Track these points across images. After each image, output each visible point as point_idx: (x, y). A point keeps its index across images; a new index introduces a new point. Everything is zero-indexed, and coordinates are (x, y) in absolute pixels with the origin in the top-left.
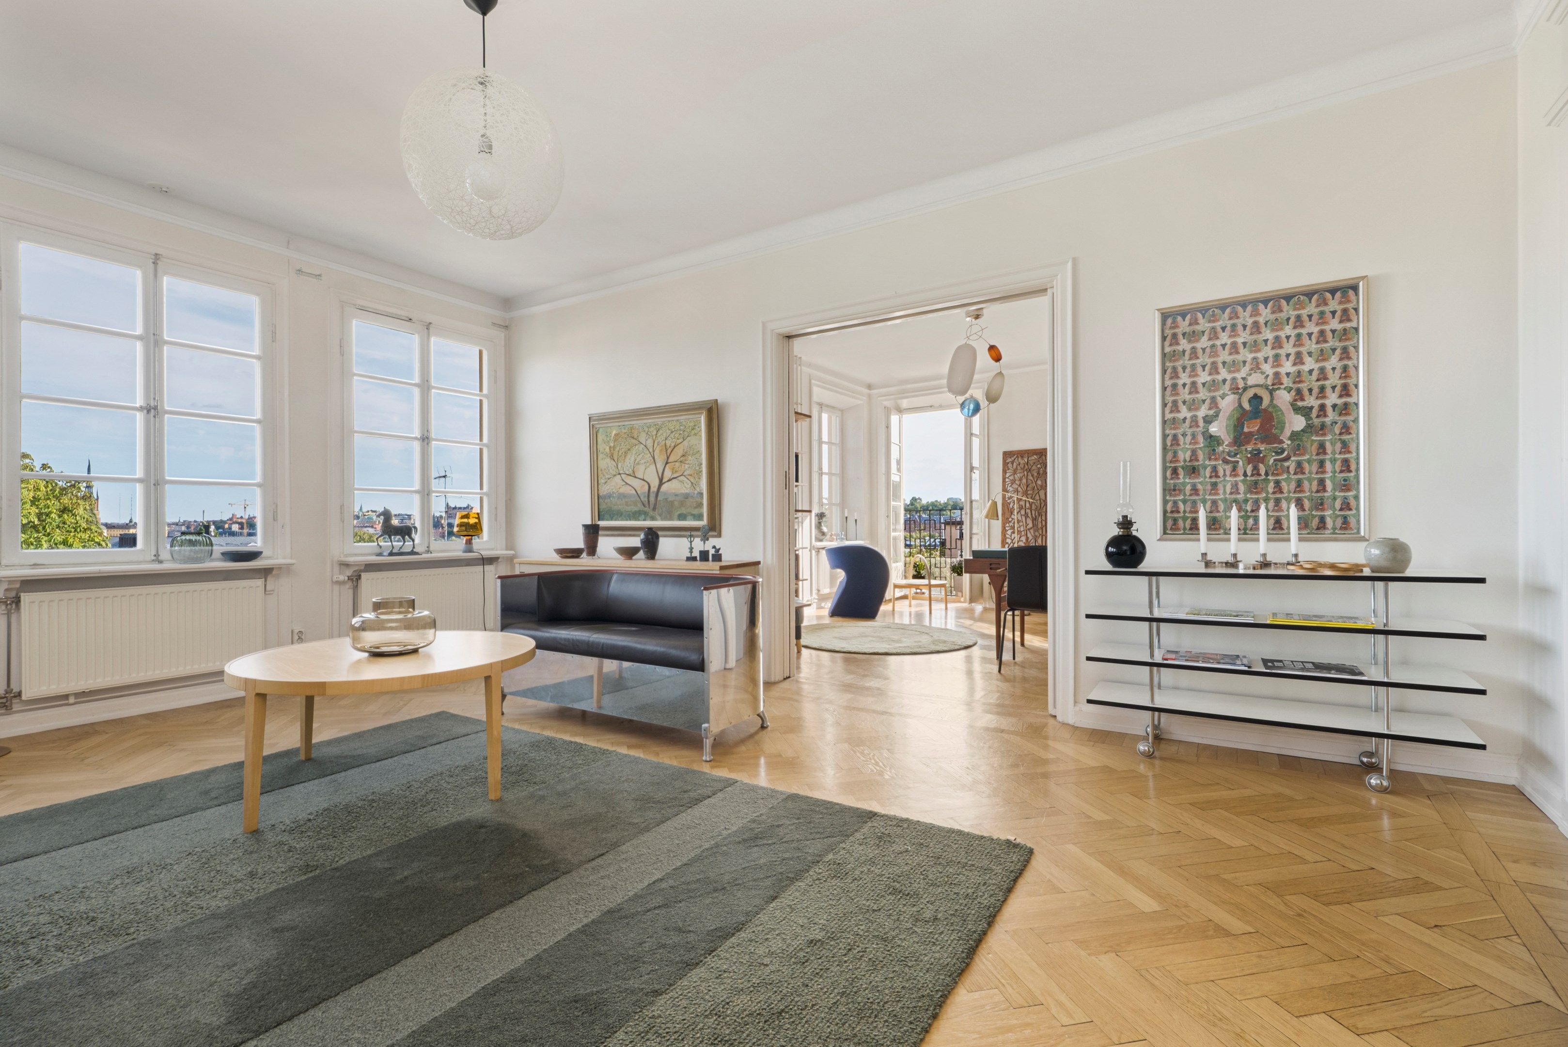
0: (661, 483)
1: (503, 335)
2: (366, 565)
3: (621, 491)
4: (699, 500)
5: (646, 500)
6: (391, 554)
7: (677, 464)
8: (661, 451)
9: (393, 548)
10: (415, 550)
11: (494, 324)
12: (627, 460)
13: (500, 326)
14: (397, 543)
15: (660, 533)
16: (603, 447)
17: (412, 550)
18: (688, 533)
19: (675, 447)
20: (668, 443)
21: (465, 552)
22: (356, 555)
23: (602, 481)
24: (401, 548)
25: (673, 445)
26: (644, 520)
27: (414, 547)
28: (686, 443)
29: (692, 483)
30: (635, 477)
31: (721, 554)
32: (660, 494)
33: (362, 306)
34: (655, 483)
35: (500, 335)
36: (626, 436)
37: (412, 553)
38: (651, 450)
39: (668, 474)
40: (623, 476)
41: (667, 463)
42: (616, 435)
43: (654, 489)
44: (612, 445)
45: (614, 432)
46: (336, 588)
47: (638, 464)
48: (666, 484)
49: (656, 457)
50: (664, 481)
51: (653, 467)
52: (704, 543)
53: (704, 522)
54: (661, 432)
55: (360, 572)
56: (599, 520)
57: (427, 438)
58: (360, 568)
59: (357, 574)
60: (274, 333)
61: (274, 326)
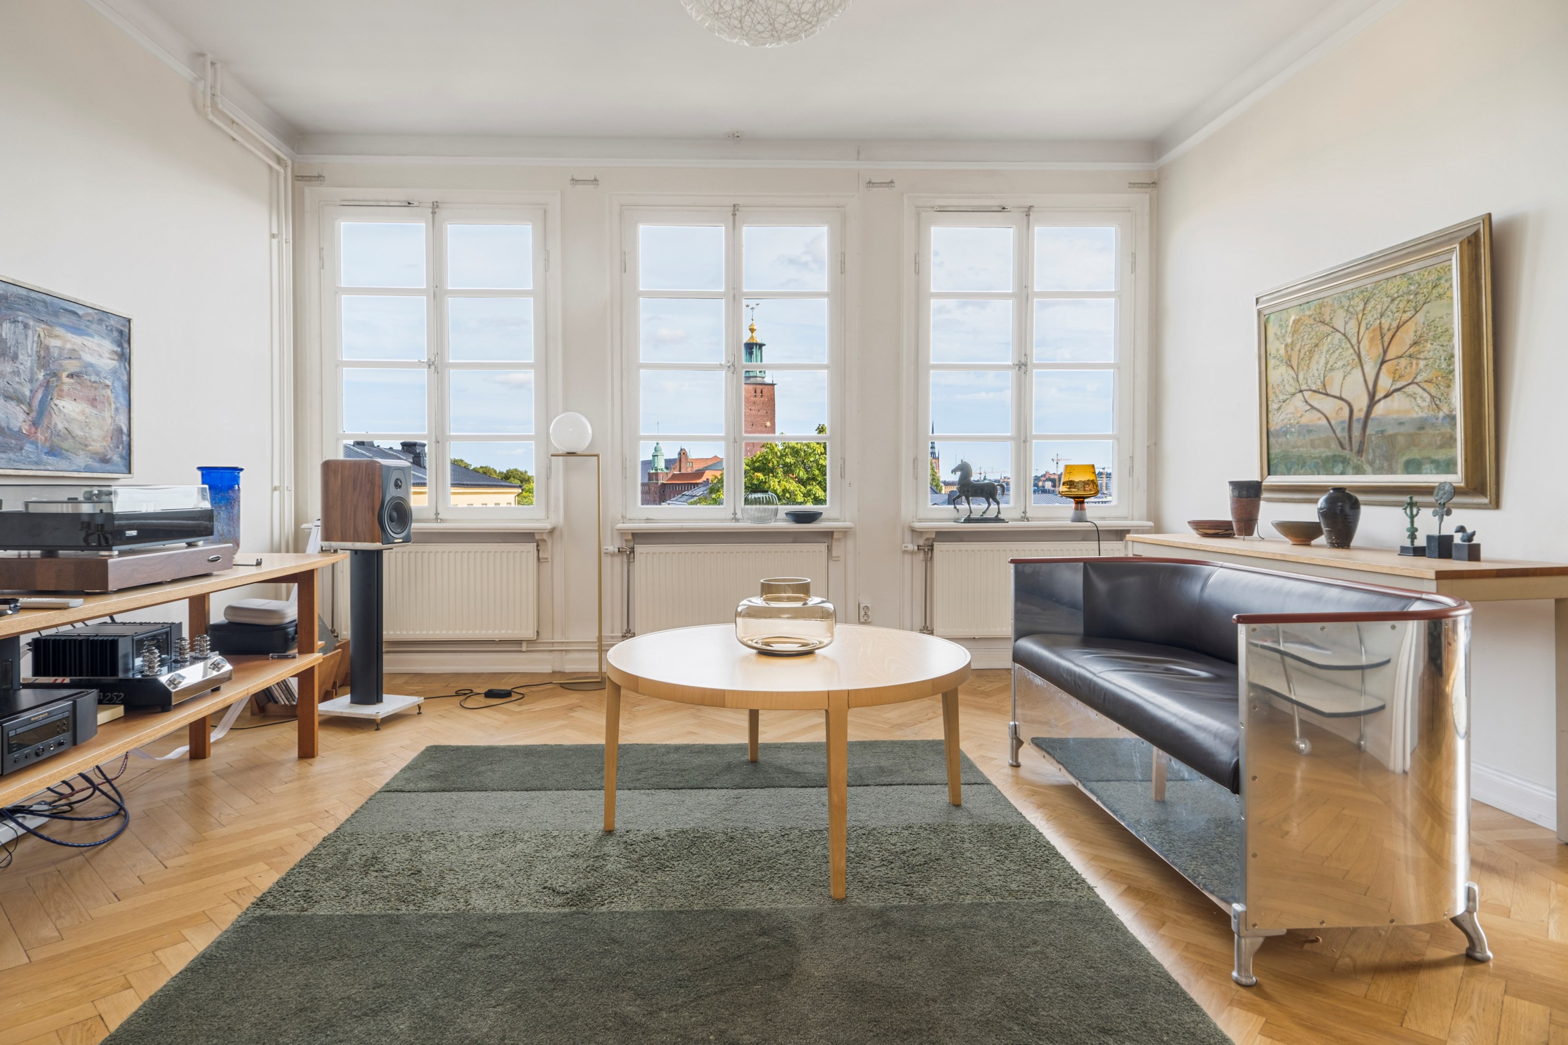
0: (1373, 402)
1: (1147, 196)
2: (937, 532)
3: (1304, 421)
4: (1447, 429)
5: (1346, 435)
6: (969, 520)
7: (1403, 362)
8: (1372, 340)
9: (971, 512)
10: (1000, 516)
11: (1133, 185)
12: (1314, 365)
13: (1142, 185)
14: (979, 506)
15: (1361, 498)
16: (1276, 347)
17: (997, 516)
18: (1406, 499)
19: (1398, 328)
20: (1386, 322)
21: (1074, 520)
22: (932, 520)
23: (1273, 406)
24: (984, 513)
25: (1395, 325)
26: (1343, 473)
27: (999, 512)
28: (1420, 317)
29: (1432, 397)
30: (1327, 395)
31: (1478, 546)
32: (1370, 422)
33: (942, 207)
34: (1361, 403)
35: (1141, 200)
36: (1312, 322)
37: (997, 520)
38: (1354, 341)
39: (1385, 383)
40: (1307, 394)
41: (1383, 362)
42: (1296, 322)
43: (1359, 414)
44: (1289, 340)
45: (1293, 318)
46: (908, 557)
47: (1332, 369)
48: (1382, 402)
49: (1363, 353)
50: (1377, 398)
51: (1357, 372)
52: (1441, 520)
53: (1457, 478)
54: (1372, 303)
55: (934, 540)
56: (1269, 474)
57: (1025, 365)
58: (934, 536)
59: (930, 543)
60: (843, 263)
61: (843, 254)
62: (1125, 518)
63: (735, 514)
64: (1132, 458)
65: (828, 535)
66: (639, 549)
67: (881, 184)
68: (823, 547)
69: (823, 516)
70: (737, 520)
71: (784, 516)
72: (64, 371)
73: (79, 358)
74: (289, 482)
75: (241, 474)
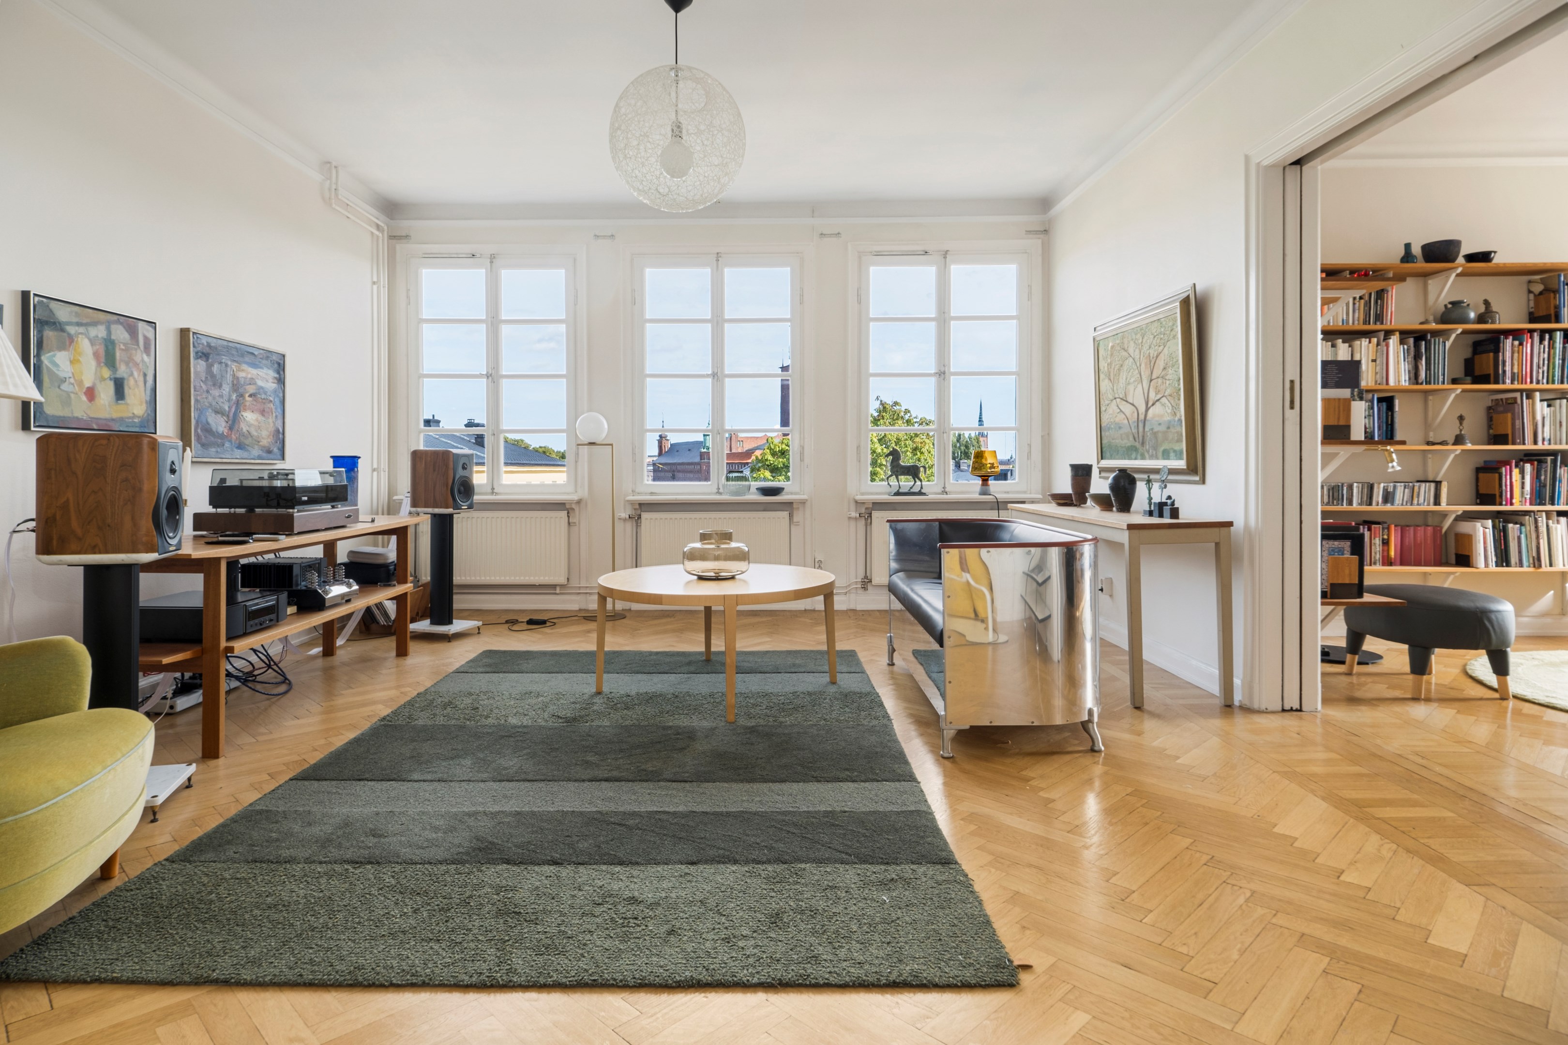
0: (1147, 409)
1: (1040, 241)
2: (874, 503)
3: (1117, 420)
4: (1178, 429)
5: (1136, 431)
6: (898, 494)
7: (1160, 380)
8: (1146, 365)
9: (900, 487)
10: (922, 491)
11: (1029, 232)
12: (1121, 380)
13: (1036, 232)
14: (906, 482)
15: (1136, 476)
16: (1103, 365)
17: (920, 491)
18: (1150, 477)
19: (1157, 357)
20: (1152, 351)
21: (980, 494)
22: (872, 494)
23: (1103, 409)
24: (911, 488)
25: (1155, 355)
26: (1136, 459)
27: (922, 488)
28: (1166, 351)
29: (1173, 406)
30: (1127, 401)
31: (1178, 508)
32: (1146, 422)
33: (878, 252)
34: (1142, 409)
35: (1035, 243)
36: (1119, 348)
37: (920, 493)
38: (1138, 365)
39: (1153, 396)
40: (1118, 400)
41: (1151, 380)
42: (1112, 347)
43: (1142, 417)
44: (1109, 361)
45: (1111, 344)
46: (853, 523)
47: (1129, 384)
48: (1151, 409)
49: (1142, 373)
50: (1149, 406)
51: (1140, 386)
52: (1162, 491)
53: (1182, 464)
54: (1146, 338)
55: (873, 509)
56: (1102, 459)
57: (944, 373)
58: (871, 506)
59: (868, 511)
60: (802, 296)
61: (802, 289)
62: (1025, 492)
63: (719, 489)
64: (1030, 445)
65: (788, 506)
66: (645, 516)
67: (831, 235)
68: (785, 514)
69: (785, 490)
70: (720, 494)
71: (756, 491)
72: (247, 392)
73: (255, 384)
74: (384, 465)
75: (359, 460)
